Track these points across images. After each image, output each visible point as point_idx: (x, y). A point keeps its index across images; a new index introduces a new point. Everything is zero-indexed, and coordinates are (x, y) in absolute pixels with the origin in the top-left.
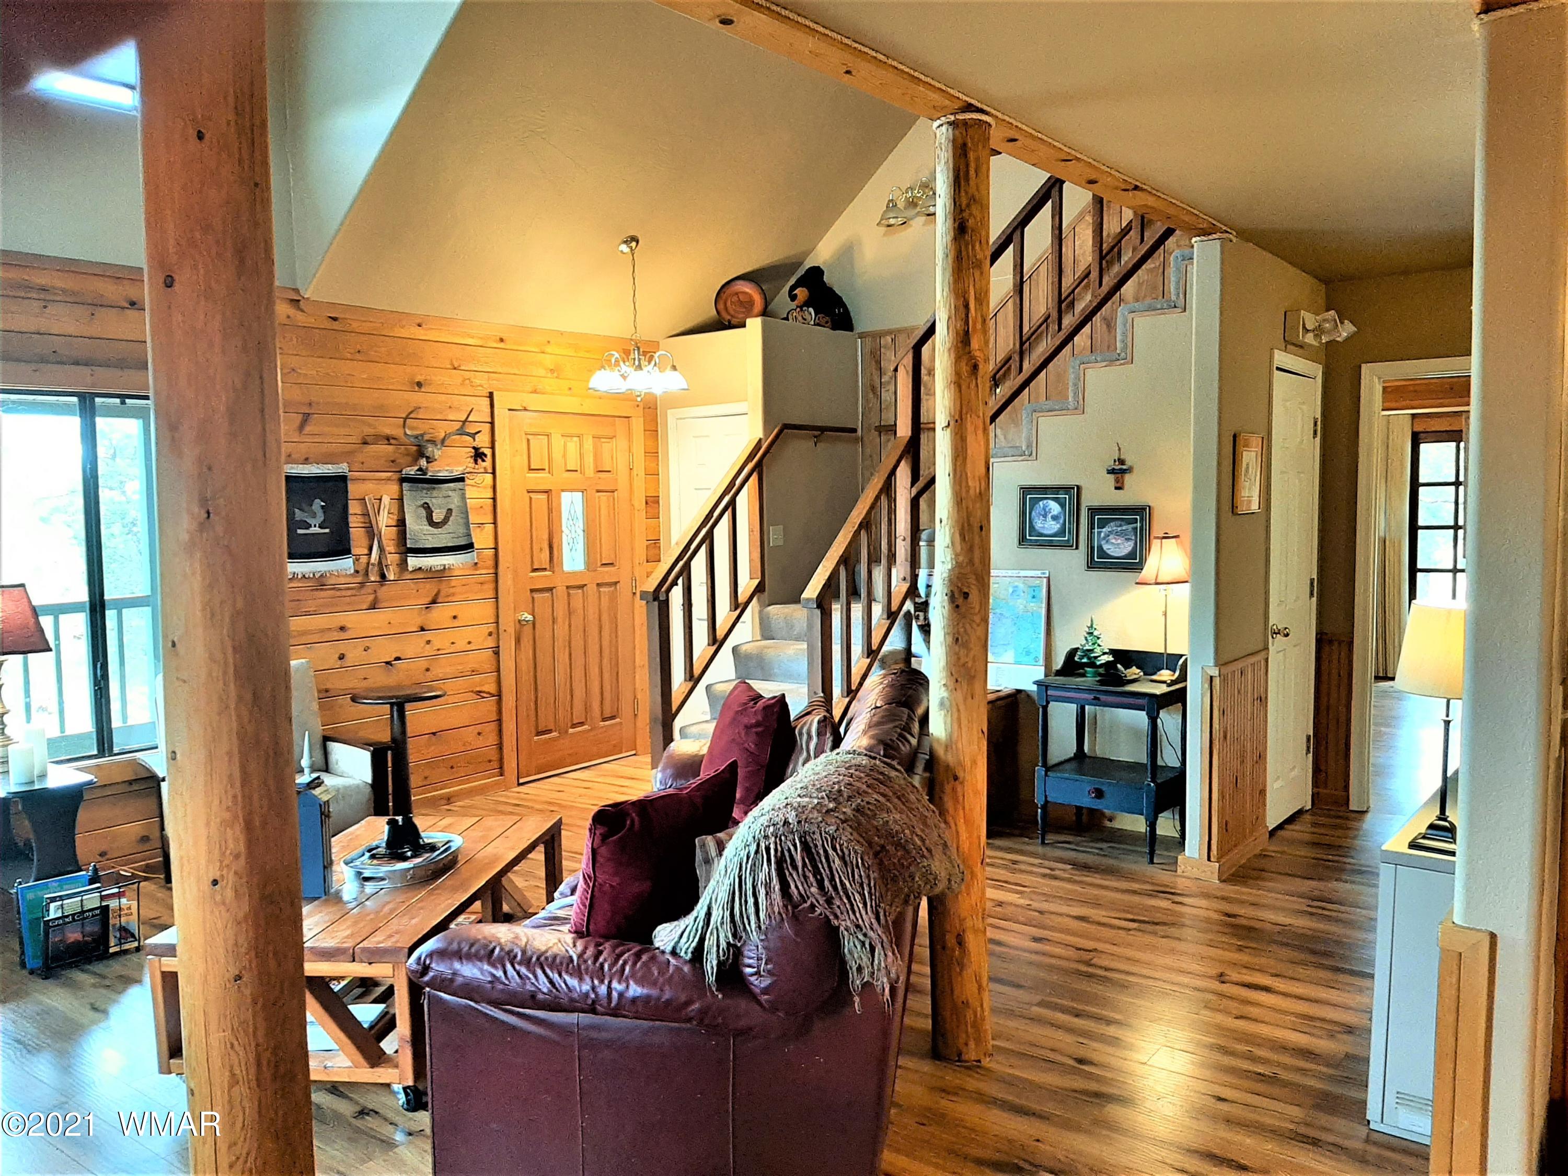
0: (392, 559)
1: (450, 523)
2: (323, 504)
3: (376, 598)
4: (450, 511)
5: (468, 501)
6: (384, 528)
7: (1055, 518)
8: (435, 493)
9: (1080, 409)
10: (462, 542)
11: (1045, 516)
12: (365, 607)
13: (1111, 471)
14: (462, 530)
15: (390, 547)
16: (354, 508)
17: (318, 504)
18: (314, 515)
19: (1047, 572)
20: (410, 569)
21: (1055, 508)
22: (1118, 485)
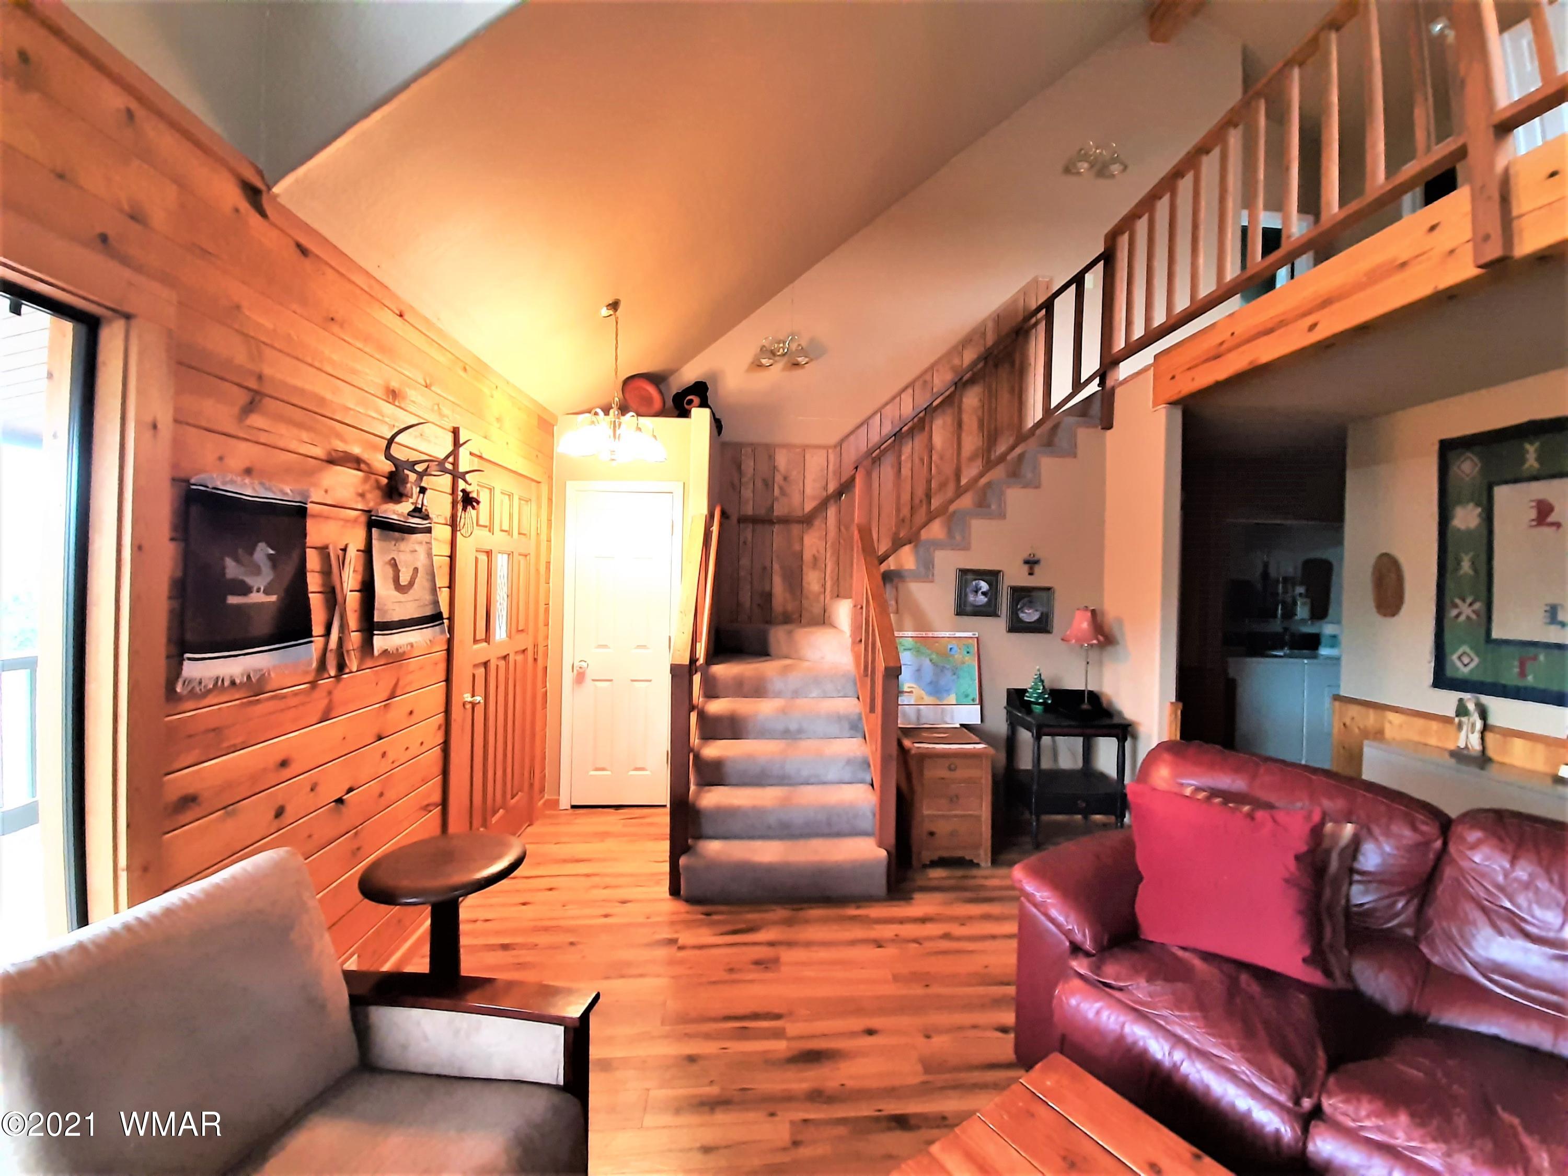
0: (355, 638)
1: (416, 586)
2: (272, 552)
3: (331, 701)
4: (416, 570)
5: (435, 558)
6: (349, 593)
7: (984, 594)
8: (403, 546)
9: (1002, 515)
10: (428, 612)
11: (976, 592)
12: (315, 720)
13: (1026, 562)
14: (428, 597)
15: (353, 621)
16: (313, 561)
17: (263, 551)
18: (257, 571)
19: (977, 633)
20: (376, 653)
21: (984, 586)
22: (1031, 572)
